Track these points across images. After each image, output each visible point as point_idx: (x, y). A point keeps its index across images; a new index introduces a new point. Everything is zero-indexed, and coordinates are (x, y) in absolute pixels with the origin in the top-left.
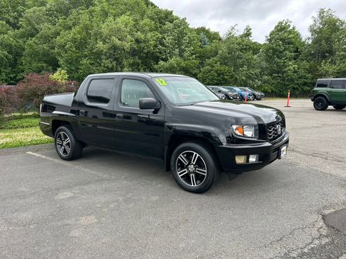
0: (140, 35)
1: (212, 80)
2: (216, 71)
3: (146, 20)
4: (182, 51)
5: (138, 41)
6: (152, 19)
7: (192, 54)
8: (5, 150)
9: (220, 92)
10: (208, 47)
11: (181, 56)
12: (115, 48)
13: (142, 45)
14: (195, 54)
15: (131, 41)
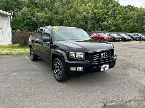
0: (96, 11)
1: (128, 30)
2: (131, 26)
3: (100, 4)
4: (115, 17)
5: (95, 13)
6: (103, 3)
7: (120, 18)
8: (19, 55)
9: (129, 36)
10: (129, 14)
11: (114, 19)
12: (85, 17)
13: (97, 15)
14: (121, 18)
15: (92, 14)
